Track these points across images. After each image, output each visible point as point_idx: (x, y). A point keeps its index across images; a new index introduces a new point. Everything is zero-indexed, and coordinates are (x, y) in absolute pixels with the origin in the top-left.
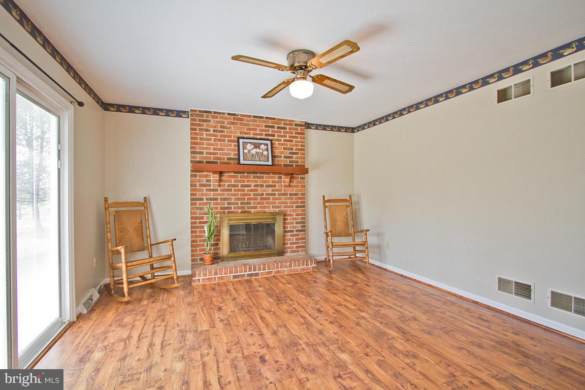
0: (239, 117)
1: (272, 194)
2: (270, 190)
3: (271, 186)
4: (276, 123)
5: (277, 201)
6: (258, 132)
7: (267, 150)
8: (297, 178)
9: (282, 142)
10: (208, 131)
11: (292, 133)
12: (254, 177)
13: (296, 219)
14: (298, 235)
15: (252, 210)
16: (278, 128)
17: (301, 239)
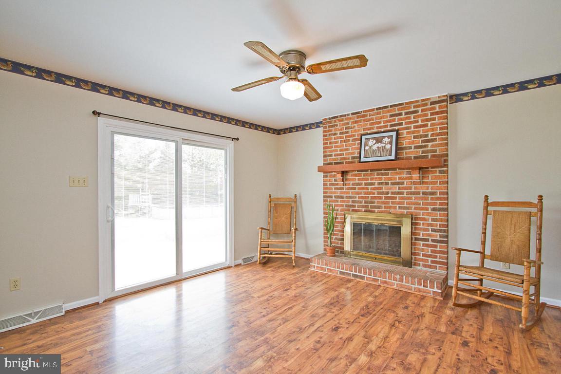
0: (362, 114)
1: (398, 193)
2: (396, 189)
3: (398, 183)
4: (404, 109)
5: (406, 201)
6: (382, 124)
7: (391, 143)
8: (432, 172)
9: (413, 129)
10: (335, 134)
11: (426, 115)
12: (378, 174)
13: (432, 225)
14: (436, 246)
15: (376, 210)
16: (406, 113)
17: (440, 252)
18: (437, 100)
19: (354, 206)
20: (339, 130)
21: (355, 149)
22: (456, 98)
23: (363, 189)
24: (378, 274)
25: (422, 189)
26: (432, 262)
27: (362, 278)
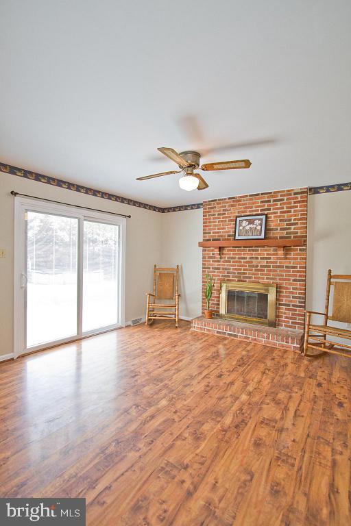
0: (238, 199)
1: (266, 266)
2: (264, 262)
3: (266, 258)
4: (272, 197)
5: (272, 273)
6: (254, 209)
7: (261, 225)
8: (294, 250)
9: (279, 214)
10: (214, 215)
11: (290, 203)
12: (249, 250)
13: (293, 293)
14: (296, 310)
15: (247, 280)
16: (274, 201)
17: (299, 315)
18: (300, 191)
19: (229, 276)
20: (217, 212)
21: (231, 228)
22: (314, 190)
23: (237, 262)
24: (249, 333)
25: (286, 263)
26: (292, 323)
27: (236, 336)
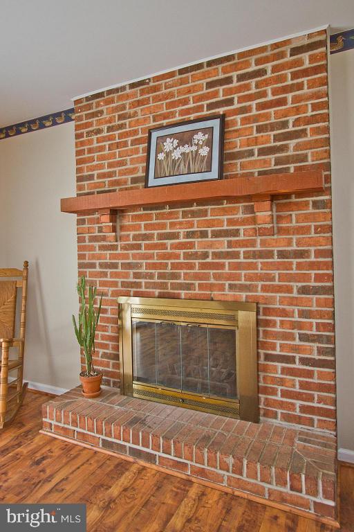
0: (152, 84)
2: (223, 245)
3: (227, 233)
4: (235, 67)
5: (243, 272)
6: (191, 105)
7: (210, 143)
8: (298, 206)
9: (254, 112)
10: (99, 131)
11: (283, 78)
12: (185, 214)
13: (300, 326)
14: (310, 374)
15: (183, 293)
16: (241, 78)
17: (321, 388)
18: (306, 42)
19: (139, 285)
20: (106, 123)
21: (138, 160)
23: (155, 246)
24: (185, 451)
25: (277, 244)
26: (304, 409)
27: (150, 458)
